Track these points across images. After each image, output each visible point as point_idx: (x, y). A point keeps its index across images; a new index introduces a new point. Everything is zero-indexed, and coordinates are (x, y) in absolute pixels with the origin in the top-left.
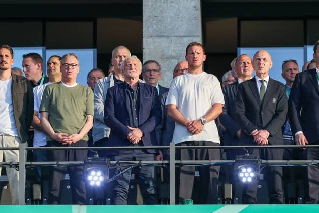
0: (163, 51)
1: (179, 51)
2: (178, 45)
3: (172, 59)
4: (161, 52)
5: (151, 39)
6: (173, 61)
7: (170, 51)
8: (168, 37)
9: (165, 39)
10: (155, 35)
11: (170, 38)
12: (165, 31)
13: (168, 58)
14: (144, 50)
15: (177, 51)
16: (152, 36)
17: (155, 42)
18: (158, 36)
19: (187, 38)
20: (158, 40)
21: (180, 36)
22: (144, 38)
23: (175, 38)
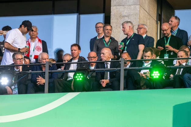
0: (121, 13)
1: (129, 13)
2: (129, 10)
3: (125, 17)
4: (120, 13)
5: (115, 7)
6: (126, 18)
7: (124, 13)
8: (124, 6)
9: (122, 7)
10: (117, 5)
11: (125, 6)
12: (122, 2)
13: (123, 17)
14: (111, 13)
15: (128, 13)
16: (115, 6)
17: (117, 9)
18: (119, 5)
19: (133, 6)
20: (118, 7)
21: (130, 5)
22: (111, 7)
23: (127, 6)
